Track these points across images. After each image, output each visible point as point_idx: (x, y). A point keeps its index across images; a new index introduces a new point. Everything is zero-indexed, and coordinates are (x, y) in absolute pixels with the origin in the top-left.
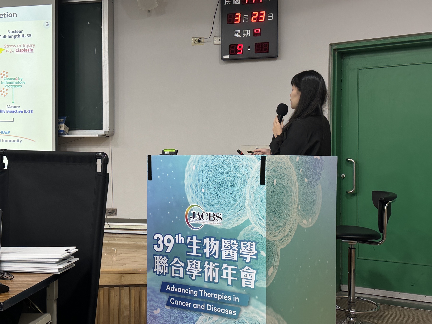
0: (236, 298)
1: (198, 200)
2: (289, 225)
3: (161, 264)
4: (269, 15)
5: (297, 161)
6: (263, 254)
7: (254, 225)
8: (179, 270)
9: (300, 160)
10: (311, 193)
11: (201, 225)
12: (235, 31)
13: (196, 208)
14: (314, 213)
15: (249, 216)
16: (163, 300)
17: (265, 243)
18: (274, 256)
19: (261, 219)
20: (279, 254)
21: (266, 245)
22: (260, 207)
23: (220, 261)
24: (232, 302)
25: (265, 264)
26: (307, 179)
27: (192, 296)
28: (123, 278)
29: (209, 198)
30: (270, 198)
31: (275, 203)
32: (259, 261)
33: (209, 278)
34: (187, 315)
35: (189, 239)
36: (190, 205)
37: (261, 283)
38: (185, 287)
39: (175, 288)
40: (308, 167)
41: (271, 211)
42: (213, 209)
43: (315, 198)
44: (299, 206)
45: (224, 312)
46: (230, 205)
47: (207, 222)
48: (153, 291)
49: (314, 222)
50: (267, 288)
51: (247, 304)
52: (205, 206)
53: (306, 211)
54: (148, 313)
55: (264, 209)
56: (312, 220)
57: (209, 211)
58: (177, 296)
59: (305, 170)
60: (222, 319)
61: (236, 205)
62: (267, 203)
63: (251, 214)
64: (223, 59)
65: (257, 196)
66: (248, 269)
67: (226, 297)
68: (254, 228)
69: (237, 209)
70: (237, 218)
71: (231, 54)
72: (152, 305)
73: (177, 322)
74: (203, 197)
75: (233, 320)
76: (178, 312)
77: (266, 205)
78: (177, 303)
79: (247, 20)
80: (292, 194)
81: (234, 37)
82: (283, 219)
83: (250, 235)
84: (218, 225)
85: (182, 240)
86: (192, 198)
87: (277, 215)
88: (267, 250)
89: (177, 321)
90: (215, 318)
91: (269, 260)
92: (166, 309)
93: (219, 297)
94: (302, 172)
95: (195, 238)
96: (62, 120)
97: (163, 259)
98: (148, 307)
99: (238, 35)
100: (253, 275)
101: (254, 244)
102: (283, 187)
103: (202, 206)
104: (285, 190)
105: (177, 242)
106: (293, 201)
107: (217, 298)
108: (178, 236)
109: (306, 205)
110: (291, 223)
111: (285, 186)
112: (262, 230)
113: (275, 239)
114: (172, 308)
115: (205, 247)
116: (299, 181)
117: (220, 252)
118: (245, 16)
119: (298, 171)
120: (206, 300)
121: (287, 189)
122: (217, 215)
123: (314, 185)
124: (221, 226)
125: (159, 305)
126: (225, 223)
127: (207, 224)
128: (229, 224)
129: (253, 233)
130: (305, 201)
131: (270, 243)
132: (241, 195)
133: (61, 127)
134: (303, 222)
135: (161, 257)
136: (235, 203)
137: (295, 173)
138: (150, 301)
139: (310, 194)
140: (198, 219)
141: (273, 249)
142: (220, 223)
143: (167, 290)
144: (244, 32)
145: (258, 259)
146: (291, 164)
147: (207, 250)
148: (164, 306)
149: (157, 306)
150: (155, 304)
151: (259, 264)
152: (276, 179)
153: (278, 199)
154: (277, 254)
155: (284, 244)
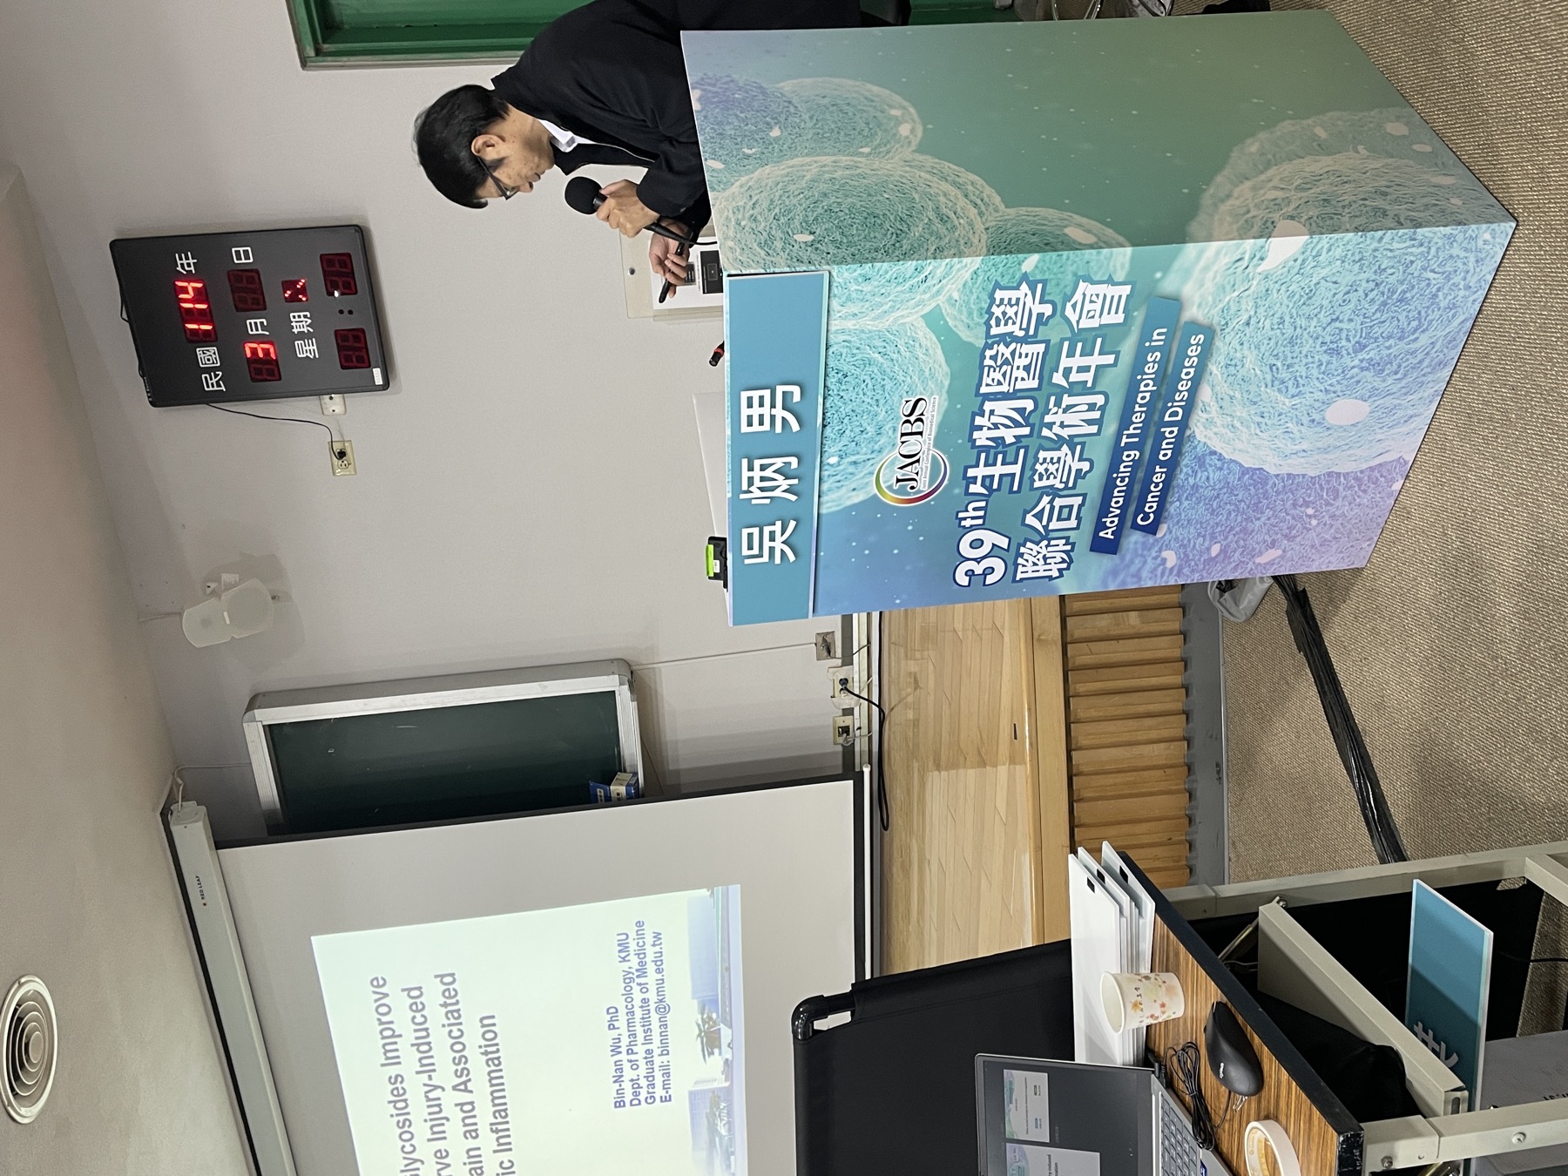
0: (1155, 337)
1: (862, 471)
2: (929, 183)
3: (1041, 560)
4: (239, 258)
5: (723, 166)
6: (1031, 262)
7: (940, 297)
8: (1061, 508)
9: (715, 157)
10: (812, 113)
11: (933, 457)
12: (299, 356)
13: (884, 475)
14: (872, 101)
15: (915, 316)
16: (1139, 546)
17: (997, 258)
18: (1033, 226)
19: (923, 276)
20: (1023, 210)
21: (1004, 256)
22: (887, 284)
23: (1046, 393)
24: (1165, 350)
25: (1062, 255)
26: (771, 128)
27: (1136, 464)
28: (1043, 637)
29: (855, 439)
30: (857, 252)
31: (869, 233)
32: (1052, 276)
33: (1090, 422)
34: (1188, 474)
35: (973, 489)
36: (875, 495)
37: (1118, 265)
38: (1109, 486)
39: (1110, 515)
40: (732, 126)
41: (897, 245)
42: (890, 425)
43: (825, 101)
44: (861, 150)
45: (1192, 370)
46: (879, 377)
47: (927, 440)
48: (1114, 573)
49: (898, 98)
50: (1133, 245)
51: (1175, 302)
52: (880, 452)
53: (871, 129)
54: (1172, 582)
55: (894, 270)
56: (891, 107)
57: (896, 438)
58: (1132, 509)
59: (745, 136)
60: (1211, 374)
61: (880, 358)
62: (874, 260)
63: (907, 309)
64: (386, 385)
65: (854, 295)
66: (1074, 306)
67: (1150, 369)
68: (950, 297)
69: (891, 354)
70: (920, 353)
71: (368, 364)
72: (1152, 572)
73: (1205, 500)
74: (853, 458)
75: (1218, 343)
76: (1178, 500)
77: (880, 264)
78: (1151, 505)
79: (262, 323)
80: (827, 176)
81: (317, 356)
82: (913, 205)
83: (971, 308)
84: (936, 407)
85: (974, 509)
86: (854, 490)
87: (905, 226)
88: (1020, 251)
89: (1203, 502)
90: (1205, 394)
91: (1050, 243)
92: (1165, 535)
93: (1147, 388)
94: (754, 147)
95: (971, 473)
96: (600, 792)
97: (1025, 557)
98: (1155, 583)
99: (311, 348)
100: (1093, 289)
101: (999, 294)
102: (814, 207)
103: (880, 457)
104: (822, 201)
105: (980, 521)
106: (848, 172)
107: (1149, 394)
108: (965, 519)
109: (854, 129)
110: (920, 176)
111: (808, 202)
112: (959, 270)
113: (980, 227)
114: (1165, 518)
115: (1000, 441)
116: (782, 156)
117: (1019, 394)
118: (252, 330)
119: (751, 161)
120: (1153, 423)
121: (816, 194)
122: (907, 410)
123: (784, 107)
124: (940, 398)
125: (1154, 554)
126: (933, 386)
127: (932, 442)
128: (937, 374)
129: (966, 298)
130: (842, 133)
131: (995, 243)
132: (848, 345)
133: (618, 794)
134: (907, 137)
135: (1020, 561)
136: (872, 363)
137: (760, 170)
138: (1140, 579)
139: (815, 118)
140: (916, 468)
141: (1010, 231)
142: (930, 401)
143: (1112, 537)
144: (299, 330)
145: (1047, 280)
146: (735, 186)
147: (1009, 436)
148: (1157, 540)
149: (1155, 558)
150: (1150, 564)
151: (1060, 276)
152: (794, 234)
153: (854, 223)
154: (1023, 217)
155: (988, 196)
